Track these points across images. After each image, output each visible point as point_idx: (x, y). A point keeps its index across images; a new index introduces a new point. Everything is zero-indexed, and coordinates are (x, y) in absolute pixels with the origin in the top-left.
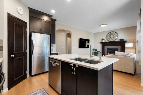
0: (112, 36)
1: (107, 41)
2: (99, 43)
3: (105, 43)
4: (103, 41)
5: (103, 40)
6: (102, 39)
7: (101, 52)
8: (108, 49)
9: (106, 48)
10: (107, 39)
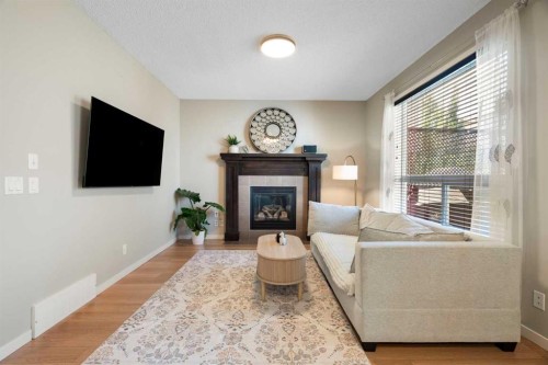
0: (272, 130)
1: (251, 151)
2: (211, 157)
3: (244, 158)
4: (235, 150)
5: (233, 142)
6: (226, 137)
7: (224, 206)
8: (255, 190)
9: (246, 183)
10: (252, 142)
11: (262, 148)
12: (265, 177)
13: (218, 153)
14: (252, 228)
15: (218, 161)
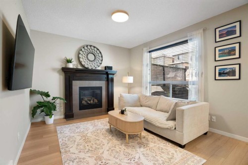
0: (91, 57)
1: (80, 67)
3: (76, 71)
4: (71, 66)
5: (69, 61)
6: (64, 57)
8: (81, 89)
9: (77, 85)
10: (80, 63)
11: (86, 66)
12: (87, 81)
13: (60, 67)
14: (80, 109)
15: (58, 72)
